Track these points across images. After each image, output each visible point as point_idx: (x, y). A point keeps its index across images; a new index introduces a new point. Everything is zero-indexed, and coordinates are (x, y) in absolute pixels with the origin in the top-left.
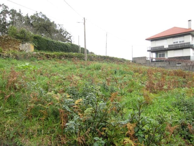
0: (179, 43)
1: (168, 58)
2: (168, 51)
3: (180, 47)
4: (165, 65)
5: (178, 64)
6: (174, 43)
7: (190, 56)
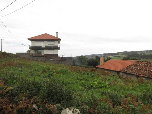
0: (51, 45)
1: (45, 54)
2: (45, 50)
3: (52, 48)
4: (45, 59)
5: (51, 59)
6: (48, 44)
7: (58, 54)
